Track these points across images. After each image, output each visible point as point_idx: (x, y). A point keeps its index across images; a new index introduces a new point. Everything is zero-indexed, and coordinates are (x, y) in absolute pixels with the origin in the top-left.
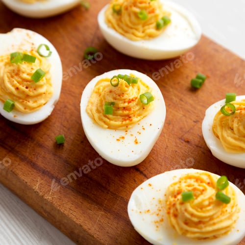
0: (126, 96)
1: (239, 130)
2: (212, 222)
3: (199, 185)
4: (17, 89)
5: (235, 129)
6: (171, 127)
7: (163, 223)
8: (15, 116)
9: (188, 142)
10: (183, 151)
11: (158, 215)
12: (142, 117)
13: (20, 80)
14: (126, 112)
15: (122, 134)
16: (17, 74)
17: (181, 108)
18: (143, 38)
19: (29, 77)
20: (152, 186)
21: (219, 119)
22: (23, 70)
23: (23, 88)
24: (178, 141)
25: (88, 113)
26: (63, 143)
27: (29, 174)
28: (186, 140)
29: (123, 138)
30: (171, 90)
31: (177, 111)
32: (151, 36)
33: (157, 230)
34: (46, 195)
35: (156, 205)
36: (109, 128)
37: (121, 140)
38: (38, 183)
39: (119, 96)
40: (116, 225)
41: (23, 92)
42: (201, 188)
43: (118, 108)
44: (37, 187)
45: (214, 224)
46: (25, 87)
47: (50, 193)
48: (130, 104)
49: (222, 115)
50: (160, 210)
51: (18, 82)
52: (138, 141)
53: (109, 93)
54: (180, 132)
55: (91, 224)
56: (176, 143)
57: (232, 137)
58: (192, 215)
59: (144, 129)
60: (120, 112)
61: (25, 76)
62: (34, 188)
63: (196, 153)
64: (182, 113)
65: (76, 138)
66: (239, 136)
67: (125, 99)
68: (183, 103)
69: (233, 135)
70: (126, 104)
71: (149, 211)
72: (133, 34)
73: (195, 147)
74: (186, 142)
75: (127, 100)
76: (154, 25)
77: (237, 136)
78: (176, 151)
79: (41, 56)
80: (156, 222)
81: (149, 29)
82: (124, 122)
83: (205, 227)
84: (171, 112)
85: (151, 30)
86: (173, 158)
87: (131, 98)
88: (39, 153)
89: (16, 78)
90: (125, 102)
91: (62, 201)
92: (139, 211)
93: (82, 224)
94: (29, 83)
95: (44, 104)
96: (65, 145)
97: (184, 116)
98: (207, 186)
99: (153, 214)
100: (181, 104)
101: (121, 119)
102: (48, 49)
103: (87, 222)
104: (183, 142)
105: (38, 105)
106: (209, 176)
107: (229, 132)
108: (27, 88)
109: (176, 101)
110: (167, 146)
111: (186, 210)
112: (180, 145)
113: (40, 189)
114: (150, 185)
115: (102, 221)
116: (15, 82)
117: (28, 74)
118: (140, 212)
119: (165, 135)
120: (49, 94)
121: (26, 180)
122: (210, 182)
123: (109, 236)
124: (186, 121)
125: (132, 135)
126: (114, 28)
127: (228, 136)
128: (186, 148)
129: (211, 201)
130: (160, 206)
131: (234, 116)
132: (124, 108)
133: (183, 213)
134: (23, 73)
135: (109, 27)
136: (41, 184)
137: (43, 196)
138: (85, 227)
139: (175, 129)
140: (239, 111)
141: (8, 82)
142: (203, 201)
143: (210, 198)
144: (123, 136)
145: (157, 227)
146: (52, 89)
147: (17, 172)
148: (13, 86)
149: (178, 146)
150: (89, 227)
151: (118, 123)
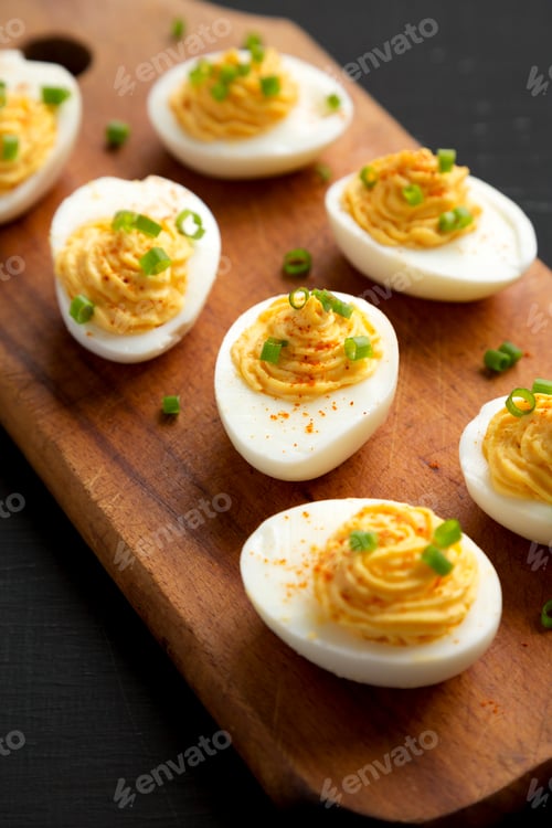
0: (314, 334)
1: (530, 448)
2: (398, 606)
3: (399, 529)
4: (106, 278)
5: (523, 445)
6: (410, 433)
7: (303, 591)
8: (89, 334)
9: (435, 468)
10: (417, 483)
11: (299, 573)
12: (338, 384)
13: (116, 263)
14: (307, 367)
15: (288, 408)
16: (115, 252)
17: (447, 402)
18: (402, 243)
19: (135, 262)
20: (309, 519)
21: (499, 421)
22: (128, 244)
23: (117, 279)
24: (415, 462)
25: (233, 356)
26: (176, 415)
27: (85, 455)
28: (433, 463)
29: (286, 415)
30: (439, 364)
31: (435, 406)
32: (421, 245)
33: (285, 601)
34: (104, 501)
35: (303, 555)
36: (263, 391)
37: (280, 419)
38: (97, 476)
39: (300, 329)
40: (222, 588)
41: (117, 288)
42: (399, 533)
43: (293, 356)
44: (91, 484)
45: (404, 610)
46: (123, 278)
47: (114, 500)
48: (319, 352)
49: (509, 414)
50: (307, 566)
51: (113, 268)
52: (314, 428)
53: (282, 321)
54: (427, 447)
55: (171, 576)
56: (409, 465)
57: (514, 461)
58: (361, 580)
59: (335, 408)
60: (295, 365)
61: (128, 257)
62: (85, 483)
63: (445, 493)
64: (445, 412)
65: (207, 412)
66: (528, 462)
67: (311, 340)
68: (453, 392)
69: (516, 456)
70: (311, 351)
71: (283, 561)
72: (386, 231)
73: (447, 481)
74: (430, 467)
75: (314, 343)
76: (435, 221)
77: (523, 461)
78: (403, 481)
79: (181, 232)
80: (290, 586)
81: (421, 226)
82: (297, 386)
83: (382, 612)
84: (422, 404)
85: (425, 230)
86: (392, 492)
87: (325, 340)
88: (120, 422)
89: (111, 258)
90: (309, 346)
91: (132, 519)
92: (263, 557)
93: (154, 571)
94: (132, 273)
95: (157, 326)
96: (180, 418)
97: (448, 418)
98: (411, 532)
99: (289, 569)
100: (448, 395)
101: (293, 379)
102: (197, 220)
103: (165, 569)
104: (425, 465)
105: (142, 323)
106: (427, 515)
107: (512, 450)
108: (126, 281)
109: (442, 388)
110: (388, 467)
111: (351, 568)
112: (417, 470)
113: (97, 488)
114: (306, 514)
115: (197, 574)
116: (106, 266)
117: (136, 256)
118: (266, 561)
119: (393, 445)
120: (173, 307)
121: (75, 465)
122: (425, 529)
123: (199, 605)
124: (448, 429)
125: (305, 414)
126: (352, 214)
127: (506, 456)
128: (427, 478)
129: (408, 560)
130: (310, 557)
131: (529, 417)
132: (306, 357)
133: (343, 573)
134: (128, 250)
135: (342, 209)
136: (103, 479)
137: (96, 502)
138: (158, 578)
139: (418, 439)
140: (542, 410)
141: (94, 262)
142: (393, 555)
143: (408, 554)
144: (287, 412)
145: (289, 595)
146: (182, 301)
147: (64, 446)
148: (101, 271)
149: (411, 472)
150: (167, 580)
151: (285, 385)
